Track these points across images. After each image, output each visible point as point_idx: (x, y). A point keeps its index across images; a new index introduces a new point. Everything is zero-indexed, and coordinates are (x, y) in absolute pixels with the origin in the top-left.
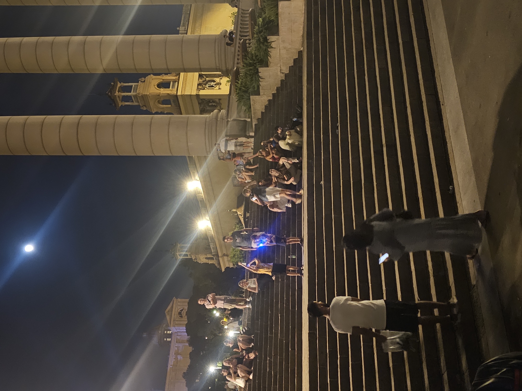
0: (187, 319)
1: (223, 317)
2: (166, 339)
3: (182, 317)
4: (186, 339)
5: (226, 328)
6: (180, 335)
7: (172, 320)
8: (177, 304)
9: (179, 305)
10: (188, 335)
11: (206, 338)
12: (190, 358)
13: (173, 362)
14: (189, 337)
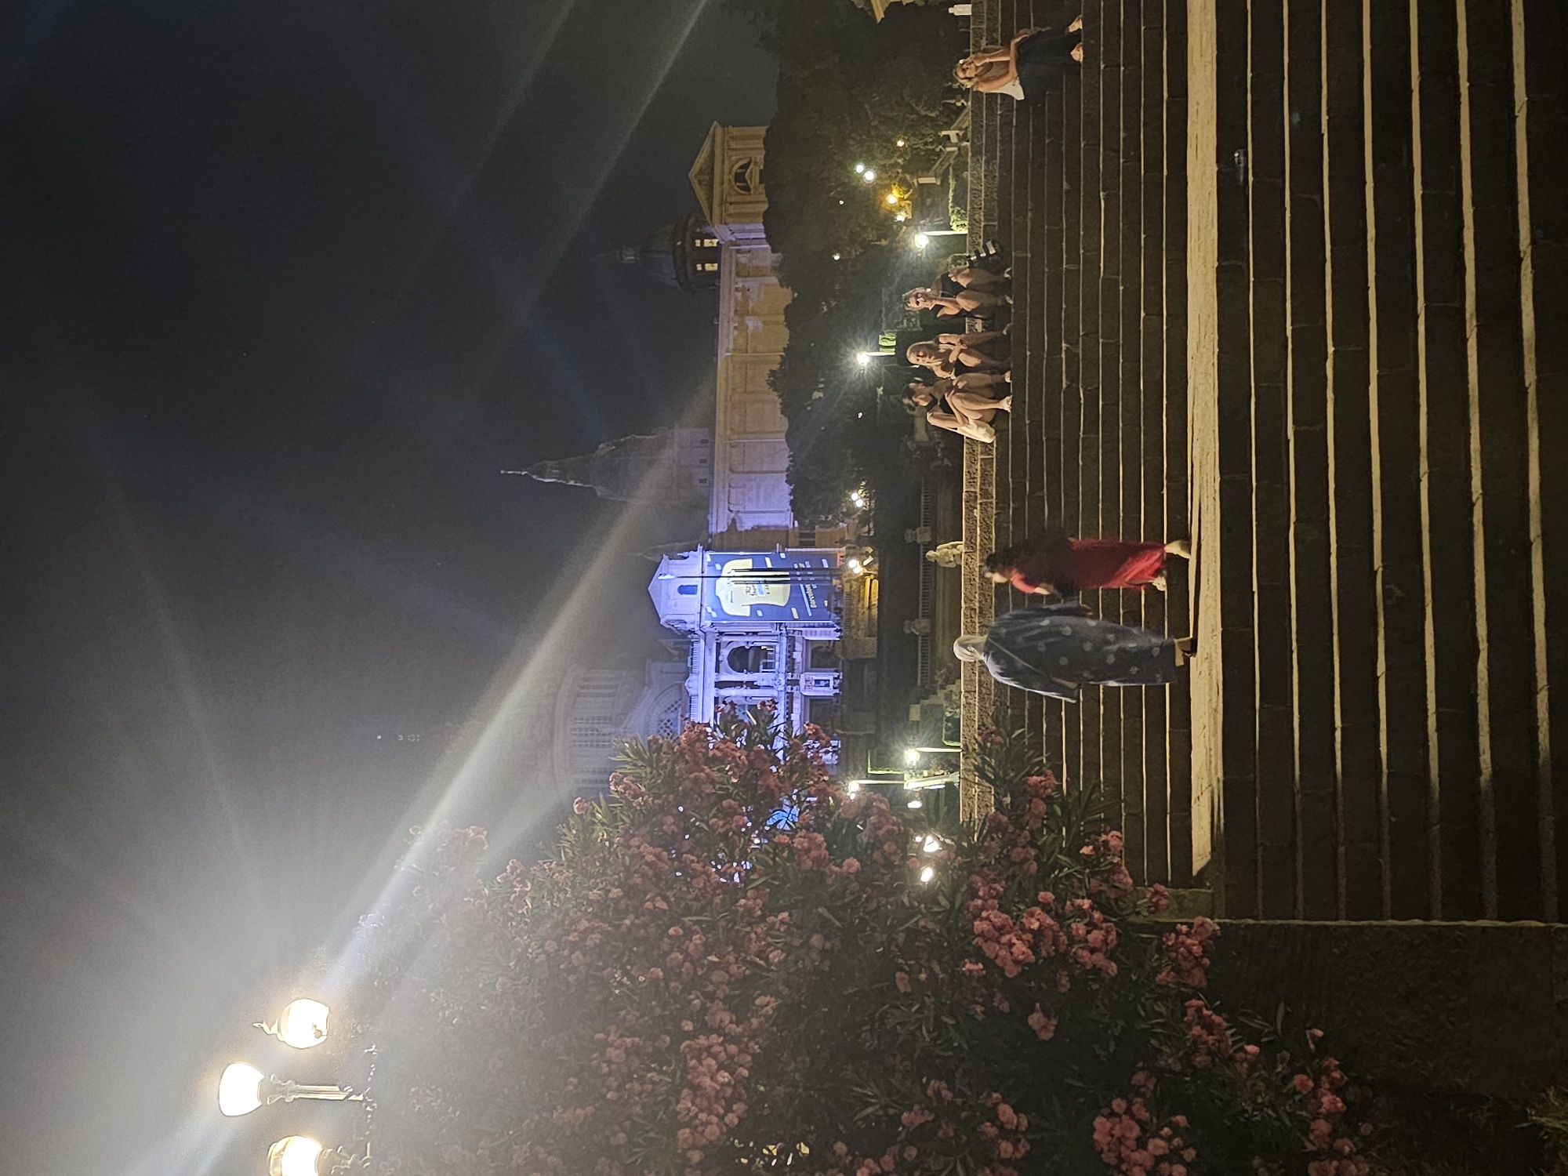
0: (767, 194)
1: (888, 182)
2: (703, 267)
3: (747, 189)
4: (768, 263)
5: (903, 219)
6: (749, 252)
7: (716, 201)
8: (726, 148)
9: (733, 150)
10: (774, 251)
11: (837, 257)
12: (789, 326)
13: (734, 340)
14: (779, 254)
